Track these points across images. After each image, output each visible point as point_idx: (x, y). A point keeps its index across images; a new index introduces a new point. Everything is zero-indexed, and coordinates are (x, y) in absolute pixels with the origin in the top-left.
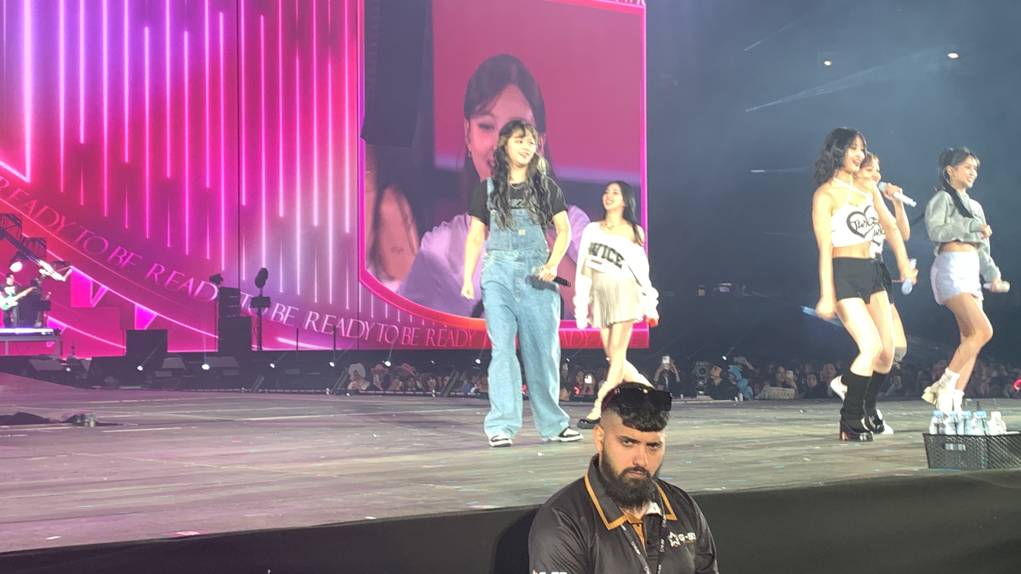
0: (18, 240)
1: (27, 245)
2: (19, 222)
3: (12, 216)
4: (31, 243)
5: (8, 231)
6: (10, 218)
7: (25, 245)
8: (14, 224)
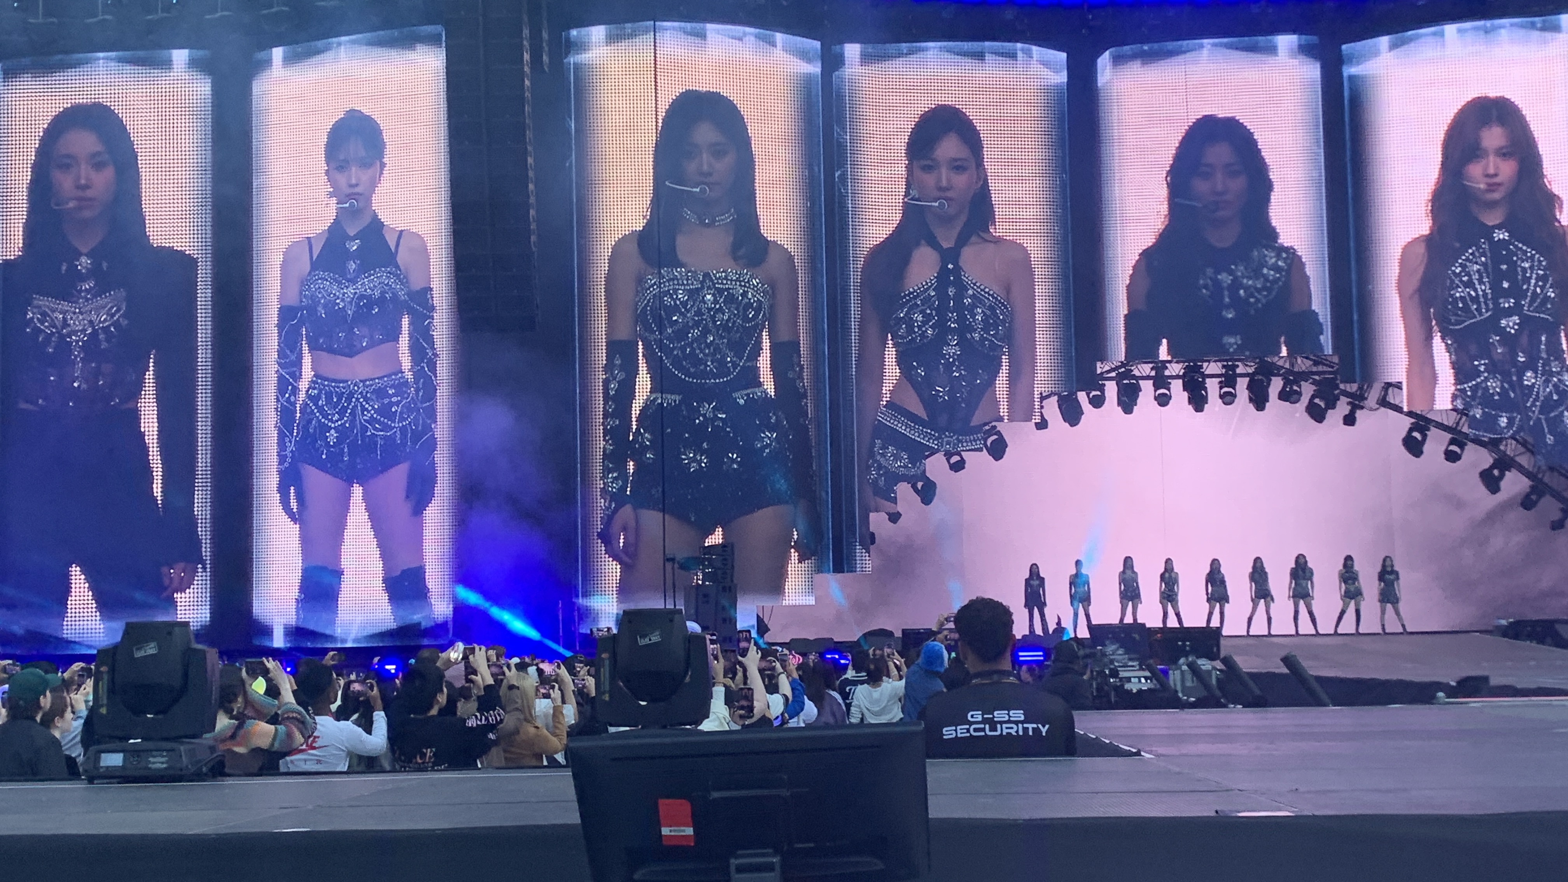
1: (1543, 476)
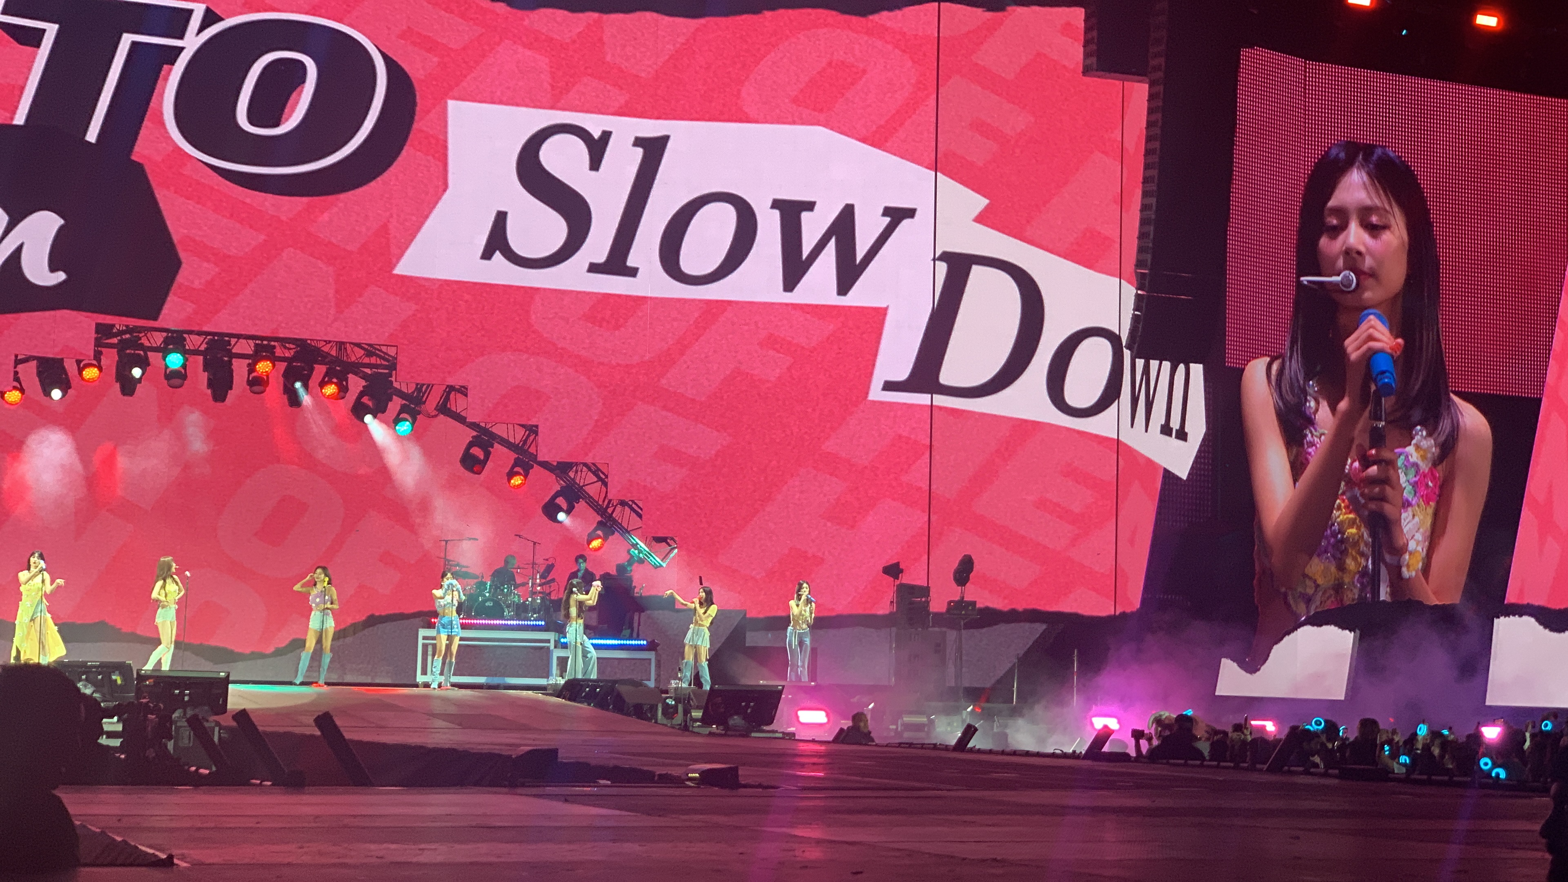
0: (600, 503)
2: (604, 477)
3: (593, 468)
4: (619, 508)
5: (586, 488)
6: (590, 469)
7: (610, 510)
8: (596, 479)
